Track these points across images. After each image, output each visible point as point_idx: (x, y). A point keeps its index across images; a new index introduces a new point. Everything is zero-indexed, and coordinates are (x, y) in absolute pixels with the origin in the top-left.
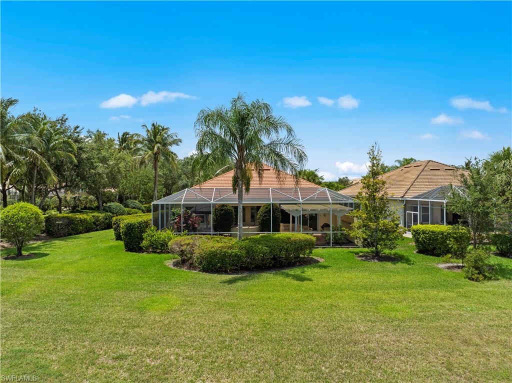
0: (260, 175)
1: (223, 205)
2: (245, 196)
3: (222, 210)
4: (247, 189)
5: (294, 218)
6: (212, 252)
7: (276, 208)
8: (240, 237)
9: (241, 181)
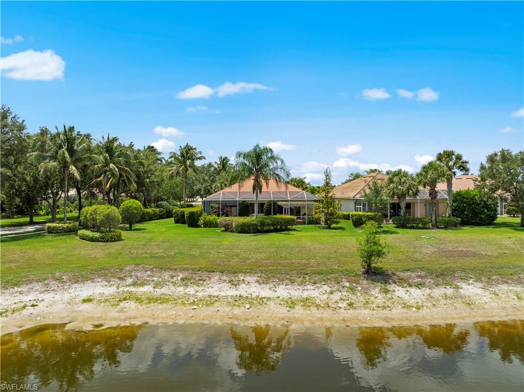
0: (267, 184)
1: (244, 201)
2: (259, 196)
3: (244, 204)
4: (261, 192)
5: (285, 209)
6: (244, 223)
7: (275, 203)
8: (257, 217)
9: (257, 187)
